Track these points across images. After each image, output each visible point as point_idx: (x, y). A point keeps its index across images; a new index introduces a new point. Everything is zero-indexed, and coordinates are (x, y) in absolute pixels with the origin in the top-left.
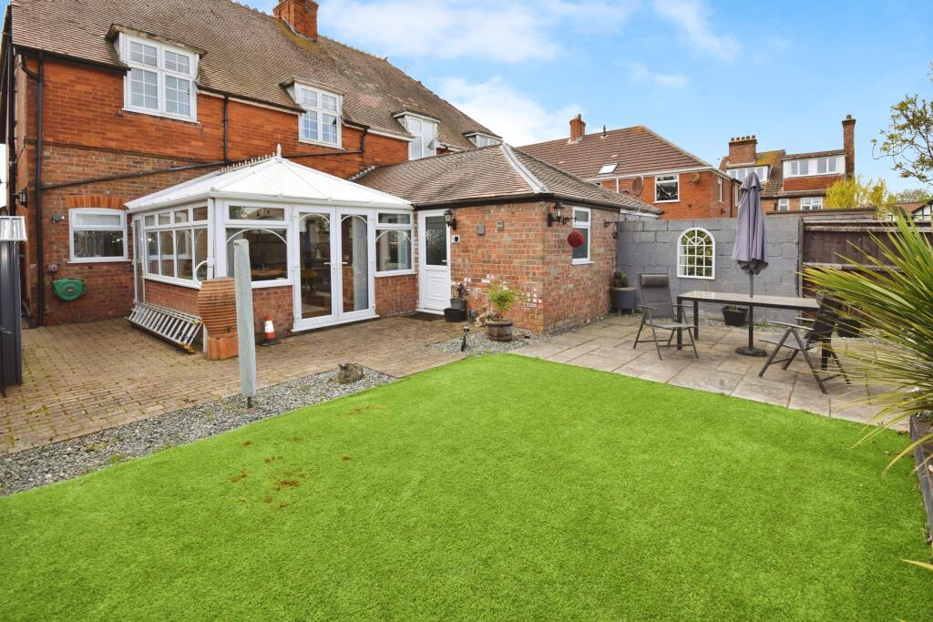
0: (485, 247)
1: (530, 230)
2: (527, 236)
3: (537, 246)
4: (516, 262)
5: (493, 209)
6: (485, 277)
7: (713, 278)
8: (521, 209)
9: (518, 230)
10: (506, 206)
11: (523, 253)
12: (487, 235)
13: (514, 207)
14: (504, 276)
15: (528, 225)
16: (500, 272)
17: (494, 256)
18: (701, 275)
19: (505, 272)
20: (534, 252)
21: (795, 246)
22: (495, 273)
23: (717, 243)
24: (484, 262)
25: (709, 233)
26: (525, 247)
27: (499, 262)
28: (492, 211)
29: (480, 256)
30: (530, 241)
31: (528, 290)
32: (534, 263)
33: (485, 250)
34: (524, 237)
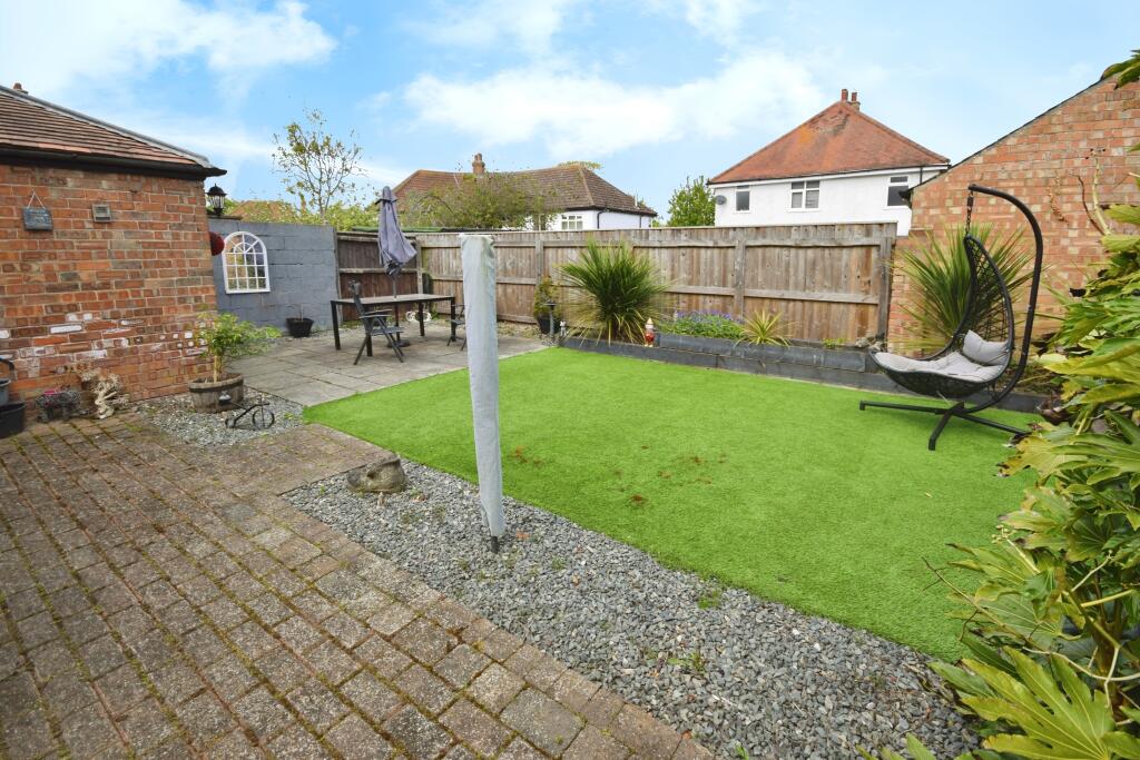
0: (53, 256)
1: (180, 227)
2: (176, 236)
3: (199, 255)
4: (152, 283)
5: (73, 181)
6: (61, 321)
7: (267, 289)
8: (155, 188)
9: (151, 226)
10: (115, 177)
11: (169, 264)
12: (58, 229)
13: (138, 183)
14: (123, 311)
15: (176, 217)
16: (109, 305)
17: (84, 276)
18: (255, 287)
19: (120, 305)
20: (194, 263)
21: (332, 254)
22: (94, 307)
23: (268, 250)
24: (51, 289)
25: (258, 240)
26: (172, 255)
27: (106, 285)
28: (71, 183)
29: (41, 277)
30: (185, 245)
31: (186, 328)
32: (197, 281)
33: (55, 264)
34: (168, 238)
